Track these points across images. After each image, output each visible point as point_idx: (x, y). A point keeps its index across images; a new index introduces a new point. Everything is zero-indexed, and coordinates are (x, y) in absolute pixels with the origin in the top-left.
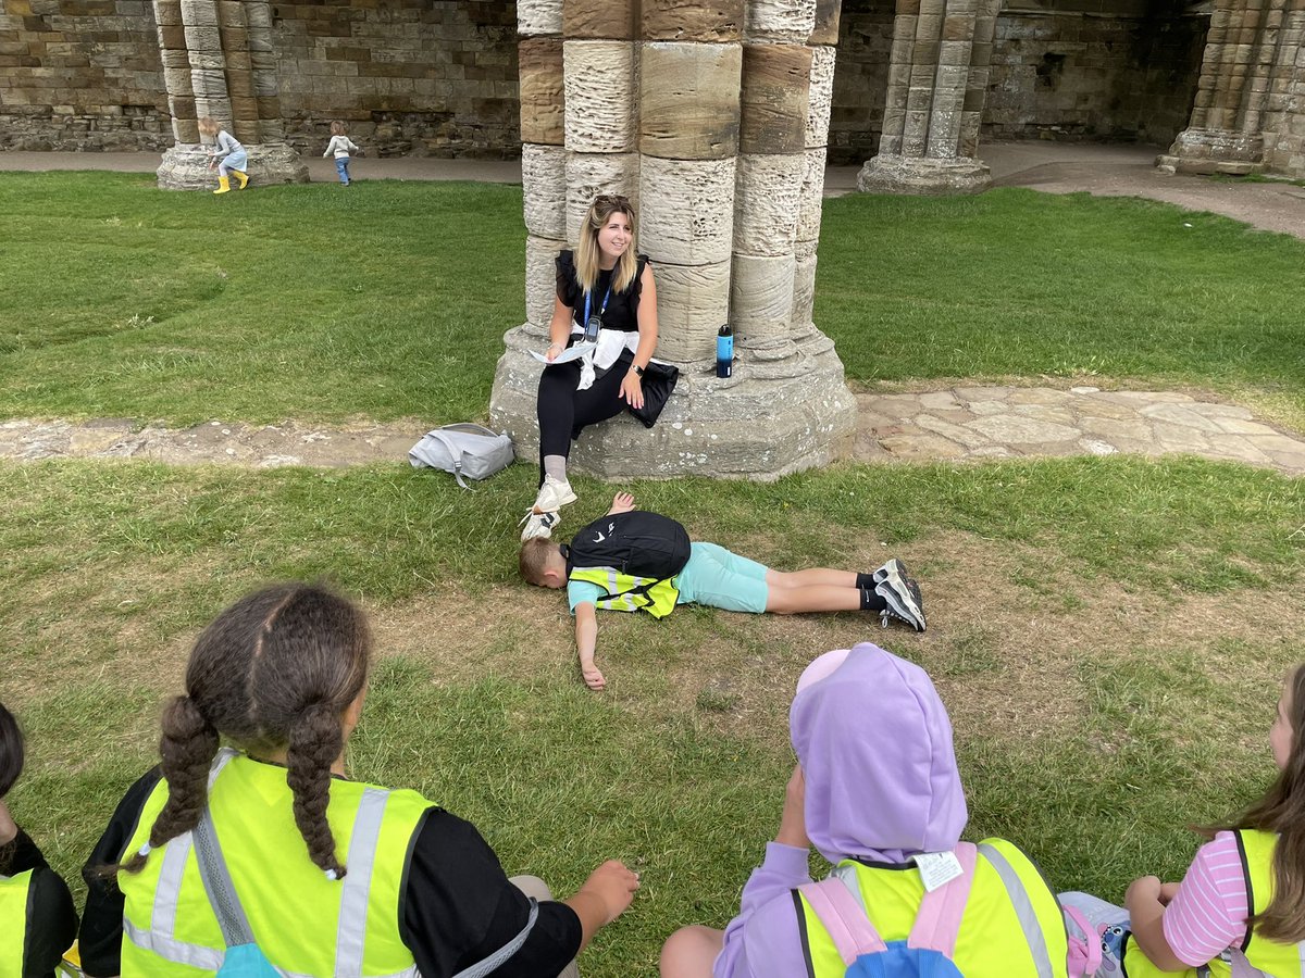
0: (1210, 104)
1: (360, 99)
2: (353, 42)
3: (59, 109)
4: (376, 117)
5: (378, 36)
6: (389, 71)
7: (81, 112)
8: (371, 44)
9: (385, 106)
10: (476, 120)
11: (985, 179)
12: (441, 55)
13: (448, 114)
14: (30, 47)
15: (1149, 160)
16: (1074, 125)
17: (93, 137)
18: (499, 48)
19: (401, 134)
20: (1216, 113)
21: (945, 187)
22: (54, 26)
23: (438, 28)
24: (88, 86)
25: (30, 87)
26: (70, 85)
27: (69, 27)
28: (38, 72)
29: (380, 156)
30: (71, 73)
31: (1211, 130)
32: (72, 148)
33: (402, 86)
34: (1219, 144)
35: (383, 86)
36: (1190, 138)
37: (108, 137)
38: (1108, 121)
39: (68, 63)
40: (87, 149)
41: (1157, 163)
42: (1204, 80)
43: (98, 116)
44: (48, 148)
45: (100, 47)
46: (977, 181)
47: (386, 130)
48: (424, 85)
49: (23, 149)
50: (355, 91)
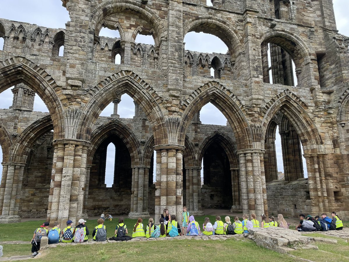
0: (235, 201)
1: (92, 206)
2: (93, 196)
3: (33, 210)
4: (95, 209)
5: (97, 195)
6: (98, 201)
7: (37, 210)
8: (96, 196)
9: (97, 207)
10: (113, 208)
11: (203, 214)
12: (108, 197)
13: (108, 208)
14: (31, 199)
15: (229, 211)
16: (218, 206)
17: (38, 215)
18: (119, 196)
19: (99, 212)
20: (237, 203)
21: (197, 215)
22: (37, 195)
23: (108, 193)
24: (40, 206)
25: (28, 206)
26: (37, 206)
27: (40, 195)
28: (31, 203)
29: (95, 216)
30: (38, 203)
31: (236, 205)
32: (34, 217)
33: (100, 203)
34: (238, 207)
35: (97, 203)
36: (233, 207)
37: (41, 215)
38: (223, 205)
39: (37, 202)
40: (37, 218)
41: (230, 211)
42: (233, 198)
43: (40, 211)
44: (29, 218)
45: (45, 199)
46: (202, 214)
47: (96, 211)
48: (105, 203)
49: (24, 218)
50: (91, 204)
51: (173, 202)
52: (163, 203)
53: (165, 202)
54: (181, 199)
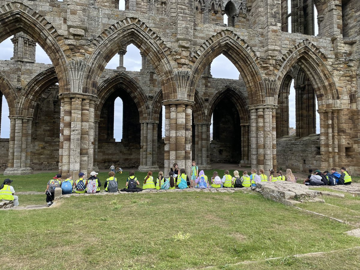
0: (244, 156)
1: (102, 159)
2: (102, 150)
3: (44, 163)
4: (105, 162)
5: (107, 149)
6: (108, 154)
7: (48, 163)
8: (105, 150)
9: (107, 160)
10: (123, 162)
11: (212, 168)
12: (118, 152)
13: (118, 161)
14: (41, 152)
15: (237, 165)
16: (226, 160)
17: (50, 168)
18: (128, 150)
19: (109, 165)
20: (245, 158)
21: (206, 169)
22: (47, 148)
23: (118, 147)
24: (51, 159)
25: (39, 159)
26: (48, 158)
27: (50, 148)
28: (42, 156)
29: (105, 169)
30: (48, 156)
31: (245, 160)
32: (46, 170)
33: (110, 157)
34: (246, 162)
35: (107, 157)
36: (242, 162)
37: (53, 167)
38: (231, 160)
39: (48, 155)
40: (49, 170)
41: (238, 165)
42: (242, 153)
43: (52, 164)
44: (41, 170)
45: (55, 152)
46: (210, 168)
47: (106, 164)
48: (114, 157)
49: (36, 170)
50: (101, 158)
51: (182, 156)
52: (172, 158)
53: (175, 157)
54: (190, 153)
